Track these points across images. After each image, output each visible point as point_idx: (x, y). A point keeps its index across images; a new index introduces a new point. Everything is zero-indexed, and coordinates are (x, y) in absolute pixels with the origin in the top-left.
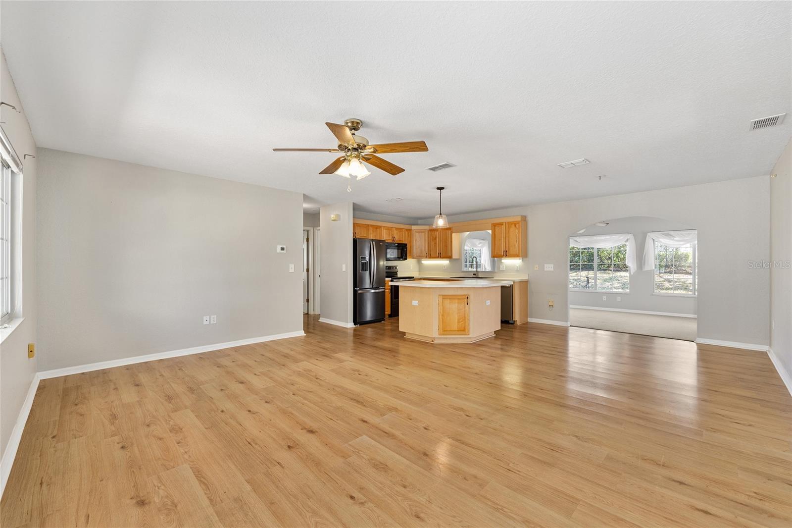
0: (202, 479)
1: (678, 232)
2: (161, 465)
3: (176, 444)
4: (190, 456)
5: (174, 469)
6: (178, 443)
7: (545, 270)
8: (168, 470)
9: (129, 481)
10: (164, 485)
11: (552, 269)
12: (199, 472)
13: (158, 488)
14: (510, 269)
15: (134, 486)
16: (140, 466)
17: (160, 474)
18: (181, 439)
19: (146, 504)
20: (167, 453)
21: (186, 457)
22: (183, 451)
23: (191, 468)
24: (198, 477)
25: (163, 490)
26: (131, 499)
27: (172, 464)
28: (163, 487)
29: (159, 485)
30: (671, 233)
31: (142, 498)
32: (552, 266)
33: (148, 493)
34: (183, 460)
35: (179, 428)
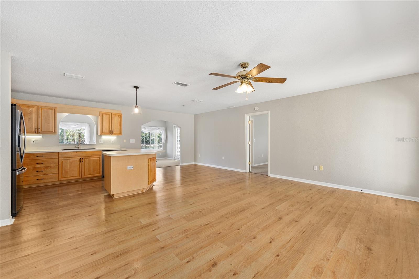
0: (339, 238)
1: (147, 127)
2: (349, 256)
3: (330, 261)
4: (332, 248)
5: (345, 249)
6: (329, 260)
7: (130, 142)
8: (348, 251)
9: (370, 262)
10: (355, 247)
11: (134, 142)
12: (337, 240)
13: (358, 248)
14: (107, 142)
15: (369, 257)
16: (360, 265)
17: (353, 252)
18: (324, 260)
19: (367, 247)
20: (340, 259)
21: (334, 250)
22: (332, 254)
23: (338, 244)
24: (339, 239)
25: (357, 246)
26: (373, 254)
27: (344, 252)
28: (356, 247)
29: (357, 249)
30: (145, 127)
31: (368, 250)
32: (134, 140)
33: (364, 250)
34: (337, 249)
35: (314, 270)
